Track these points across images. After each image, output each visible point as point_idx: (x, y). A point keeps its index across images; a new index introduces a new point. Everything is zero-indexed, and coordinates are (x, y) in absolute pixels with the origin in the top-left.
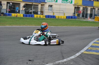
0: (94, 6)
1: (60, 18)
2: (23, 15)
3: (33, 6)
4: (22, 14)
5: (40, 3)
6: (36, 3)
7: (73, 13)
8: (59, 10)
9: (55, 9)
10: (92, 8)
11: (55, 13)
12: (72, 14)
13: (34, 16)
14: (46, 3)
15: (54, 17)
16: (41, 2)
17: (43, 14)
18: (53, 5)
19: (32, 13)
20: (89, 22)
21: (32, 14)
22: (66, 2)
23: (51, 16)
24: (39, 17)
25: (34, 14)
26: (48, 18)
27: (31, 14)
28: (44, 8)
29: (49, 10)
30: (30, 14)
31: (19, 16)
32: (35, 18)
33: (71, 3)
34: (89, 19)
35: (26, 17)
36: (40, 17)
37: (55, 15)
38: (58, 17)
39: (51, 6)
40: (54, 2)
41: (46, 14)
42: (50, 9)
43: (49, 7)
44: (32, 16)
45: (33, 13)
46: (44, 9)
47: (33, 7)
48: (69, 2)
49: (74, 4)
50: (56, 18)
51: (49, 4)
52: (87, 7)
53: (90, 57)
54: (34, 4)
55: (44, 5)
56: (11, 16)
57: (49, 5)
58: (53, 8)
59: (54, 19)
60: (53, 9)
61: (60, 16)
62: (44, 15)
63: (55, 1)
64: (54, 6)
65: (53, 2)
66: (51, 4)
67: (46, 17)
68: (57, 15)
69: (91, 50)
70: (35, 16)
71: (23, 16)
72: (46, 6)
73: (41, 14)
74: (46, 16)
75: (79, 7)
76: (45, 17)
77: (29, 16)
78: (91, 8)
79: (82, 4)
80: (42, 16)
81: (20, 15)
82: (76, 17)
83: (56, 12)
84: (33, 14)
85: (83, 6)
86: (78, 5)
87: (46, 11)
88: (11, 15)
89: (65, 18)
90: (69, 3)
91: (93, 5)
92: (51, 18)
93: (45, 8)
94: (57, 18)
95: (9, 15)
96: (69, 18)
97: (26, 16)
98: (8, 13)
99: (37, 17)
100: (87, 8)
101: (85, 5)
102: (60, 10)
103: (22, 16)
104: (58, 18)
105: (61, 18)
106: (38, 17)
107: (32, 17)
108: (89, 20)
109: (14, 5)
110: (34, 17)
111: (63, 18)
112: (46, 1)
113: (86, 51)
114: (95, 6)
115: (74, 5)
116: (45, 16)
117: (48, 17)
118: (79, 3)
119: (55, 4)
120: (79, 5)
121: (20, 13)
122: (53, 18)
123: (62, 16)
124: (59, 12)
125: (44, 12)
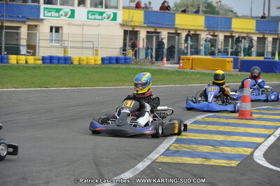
0: (176, 26)
1: (85, 63)
3: (6, 32)
5: (24, 22)
6: (12, 21)
7: (121, 48)
8: (81, 40)
9: (70, 39)
10: (173, 31)
11: (69, 49)
12: (119, 50)
13: (8, 59)
14: (42, 20)
15: (67, 60)
16: (28, 19)
17: (34, 54)
18: (62, 27)
19: (3, 50)
20: (166, 72)
21: (3, 53)
22: (100, 17)
23: (59, 59)
24: (24, 62)
25: (8, 54)
26: (51, 63)
27: (1, 54)
28: (36, 36)
29: (51, 40)
32: (13, 65)
33: (115, 18)
34: (164, 64)
36: (26, 62)
37: (69, 55)
38: (79, 61)
39: (57, 29)
40: (65, 18)
41: (43, 52)
42: (54, 39)
43: (51, 31)
44: (3, 60)
45: (5, 51)
46: (38, 38)
47: (3, 33)
48: (106, 17)
49: (121, 22)
50: (72, 63)
51: (52, 25)
52: (158, 31)
53: (175, 172)
54: (6, 24)
55: (36, 26)
57: (51, 28)
58: (62, 34)
59: (68, 65)
60: (62, 37)
61: (84, 57)
62: (37, 57)
63: (69, 15)
64: (66, 30)
65: (63, 18)
66: (56, 23)
67: (43, 63)
68: (74, 55)
69: (178, 151)
70: (13, 59)
72: (44, 29)
73: (28, 52)
74: (44, 59)
75: (137, 32)
76: (41, 62)
78: (169, 33)
79: (145, 23)
80: (31, 60)
82: (129, 59)
83: (71, 47)
84: (4, 53)
85: (148, 27)
86: (132, 24)
87: (42, 44)
89: (100, 62)
90: (108, 18)
91: (174, 25)
92: (59, 63)
93: (41, 34)
94: (76, 62)
96: (110, 63)
99: (17, 63)
100: (159, 33)
101: (153, 23)
102: (85, 39)
104: (80, 63)
105: (87, 64)
106: (20, 62)
107: (1, 62)
108: (166, 65)
110: (8, 63)
111: (92, 62)
112: (42, 17)
113: (164, 154)
114: (179, 27)
115: (122, 25)
116: (41, 58)
117: (50, 60)
118: (134, 19)
119: (69, 24)
120: (136, 24)
122: (65, 63)
123: (91, 57)
124: (81, 46)
125: (39, 47)
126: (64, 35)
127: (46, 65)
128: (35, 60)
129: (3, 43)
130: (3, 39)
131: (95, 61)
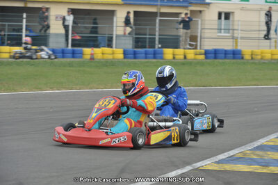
1: (259, 57)
2: (125, 53)
3: (160, 20)
4: (121, 51)
5: (186, 7)
6: (171, 6)
8: (257, 28)
9: (240, 28)
11: (239, 40)
13: (162, 53)
14: (209, 4)
15: (236, 54)
16: (191, 3)
17: (196, 48)
18: (233, 12)
19: (157, 42)
21: (156, 47)
23: (226, 54)
24: (182, 57)
25: (162, 47)
26: (215, 58)
27: (154, 47)
28: (198, 24)
29: (220, 30)
30: (150, 47)
31: (110, 57)
35: (135, 58)
36: (185, 57)
37: (239, 48)
38: (252, 55)
39: (227, 16)
40: (237, 1)
41: (209, 45)
42: (223, 27)
43: (220, 17)
44: (156, 55)
45: (159, 43)
46: (199, 27)
47: (157, 21)
50: (242, 58)
51: (221, 10)
54: (164, 10)
55: (200, 11)
56: (81, 57)
57: (220, 14)
58: (233, 21)
59: (239, 60)
60: (233, 25)
61: (257, 51)
62: (198, 50)
64: (238, 17)
65: (235, 1)
67: (206, 58)
68: (246, 48)
70: (169, 53)
71: (125, 58)
72: (210, 16)
74: (207, 53)
76: (202, 57)
77: (146, 53)
80: (191, 54)
81: (113, 53)
83: (242, 38)
84: (158, 45)
87: (207, 34)
88: (82, 53)
92: (225, 58)
94: (247, 57)
95: (74, 54)
97: (135, 55)
98: (70, 47)
99: (174, 58)
103: (121, 56)
104: (252, 58)
105: (262, 59)
106: (177, 57)
107: (155, 58)
109: (95, 19)
110: (162, 58)
111: (268, 56)
112: (207, 0)
116: (203, 51)
117: (214, 54)
119: (242, 9)
121: (114, 46)
122: (234, 58)
123: (267, 50)
124: (257, 36)
125: (201, 38)
126: (236, 23)
127: (208, 61)
128: (196, 54)
129: (157, 34)
130: (157, 29)
131: (272, 55)
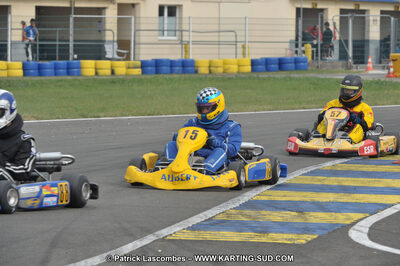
1: (221, 70)
2: (25, 68)
4: (19, 64)
7: (291, 42)
8: (216, 28)
9: (192, 27)
10: (391, 9)
11: (191, 46)
12: (287, 45)
13: (79, 67)
15: (187, 66)
17: (128, 58)
18: (180, 6)
19: (71, 51)
21: (71, 58)
23: (172, 64)
24: (109, 72)
25: (81, 57)
26: (157, 72)
27: (67, 58)
29: (162, 31)
30: (61, 58)
31: (4, 74)
34: (368, 69)
35: (40, 74)
36: (113, 72)
37: (191, 57)
38: (210, 66)
39: (173, 10)
41: (147, 54)
42: (166, 27)
43: (161, 13)
44: (71, 70)
45: (75, 52)
46: (133, 27)
47: (71, 20)
50: (196, 72)
51: (163, 3)
54: (80, 4)
55: (133, 5)
57: (161, 8)
58: (181, 18)
60: (181, 24)
61: (218, 61)
62: (132, 62)
67: (144, 73)
68: (201, 56)
70: (89, 66)
71: (25, 75)
74: (144, 65)
75: (321, 10)
76: (138, 71)
77: (56, 68)
80: (121, 68)
81: (8, 69)
82: (304, 61)
83: (195, 43)
84: (73, 56)
85: (341, 1)
87: (144, 37)
89: (248, 69)
92: (172, 72)
94: (204, 70)
96: (267, 70)
97: (40, 71)
99: (96, 73)
103: (20, 73)
104: (210, 72)
105: (224, 72)
106: (101, 72)
107: (68, 74)
108: (370, 71)
110: (79, 74)
111: (233, 69)
116: (139, 63)
117: (156, 67)
121: (9, 57)
122: (184, 72)
123: (232, 59)
124: (216, 39)
125: (135, 44)
126: (185, 21)
127: (149, 77)
128: (129, 68)
129: (71, 38)
130: (71, 32)
131: (239, 66)
